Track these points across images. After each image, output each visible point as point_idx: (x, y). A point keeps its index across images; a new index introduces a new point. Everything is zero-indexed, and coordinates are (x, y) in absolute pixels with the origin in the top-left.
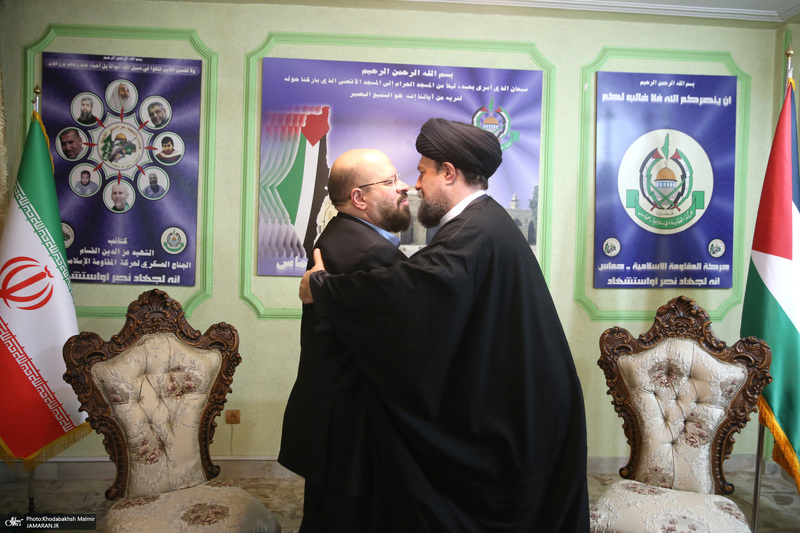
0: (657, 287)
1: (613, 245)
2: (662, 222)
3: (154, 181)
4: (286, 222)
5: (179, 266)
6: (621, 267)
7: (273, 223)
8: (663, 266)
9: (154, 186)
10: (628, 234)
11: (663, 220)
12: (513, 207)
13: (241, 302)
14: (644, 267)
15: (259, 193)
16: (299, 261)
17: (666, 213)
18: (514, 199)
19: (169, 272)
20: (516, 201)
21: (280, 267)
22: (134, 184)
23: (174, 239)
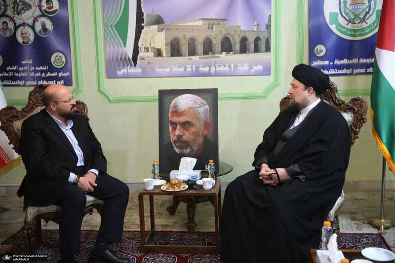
0: (351, 74)
1: (321, 49)
2: (354, 32)
3: (44, 25)
4: (121, 46)
5: (63, 75)
6: (327, 63)
7: (114, 47)
8: (355, 61)
9: (45, 29)
10: (331, 42)
11: (355, 31)
12: (255, 29)
13: (99, 94)
14: (342, 62)
15: (104, 30)
16: (130, 69)
17: (357, 26)
18: (256, 24)
19: (57, 79)
20: (257, 25)
21: (119, 73)
22: (33, 28)
23: (58, 59)
